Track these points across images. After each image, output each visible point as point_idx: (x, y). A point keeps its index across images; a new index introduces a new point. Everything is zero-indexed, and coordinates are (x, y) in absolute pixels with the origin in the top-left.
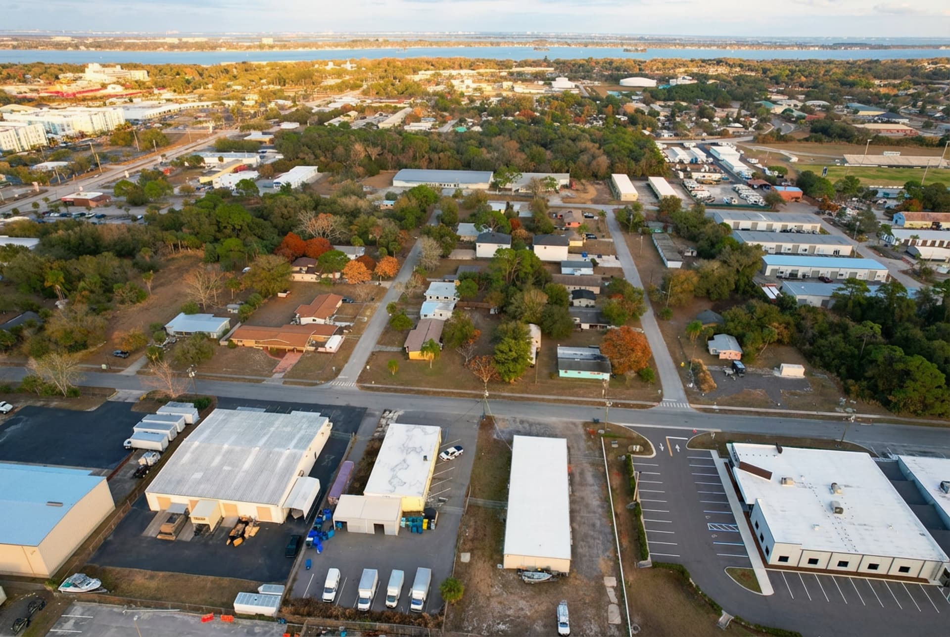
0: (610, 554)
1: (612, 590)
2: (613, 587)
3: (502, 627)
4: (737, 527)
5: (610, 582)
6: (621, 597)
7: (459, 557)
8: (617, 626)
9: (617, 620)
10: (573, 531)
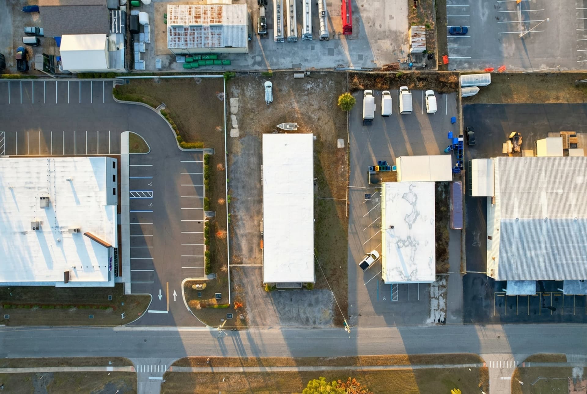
0: (233, 159)
1: (234, 126)
2: (233, 128)
3: (309, 86)
4: (131, 195)
5: (235, 133)
6: (229, 120)
7: (346, 143)
8: (233, 97)
9: (232, 100)
10: (260, 180)
